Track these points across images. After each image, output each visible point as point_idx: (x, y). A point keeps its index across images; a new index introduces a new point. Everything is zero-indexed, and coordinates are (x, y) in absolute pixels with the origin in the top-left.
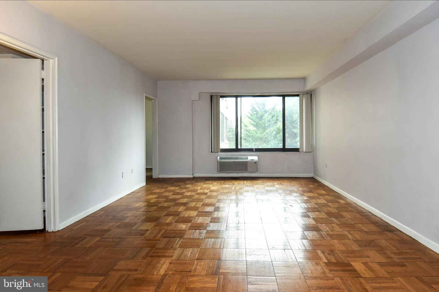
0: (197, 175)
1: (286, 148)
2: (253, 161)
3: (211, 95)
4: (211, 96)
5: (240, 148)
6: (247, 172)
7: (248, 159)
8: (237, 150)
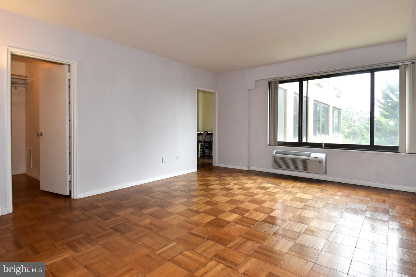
0: (253, 168)
1: (375, 145)
2: (316, 159)
3: (269, 81)
4: (270, 83)
5: (305, 142)
6: (309, 173)
7: (310, 156)
8: (300, 144)
